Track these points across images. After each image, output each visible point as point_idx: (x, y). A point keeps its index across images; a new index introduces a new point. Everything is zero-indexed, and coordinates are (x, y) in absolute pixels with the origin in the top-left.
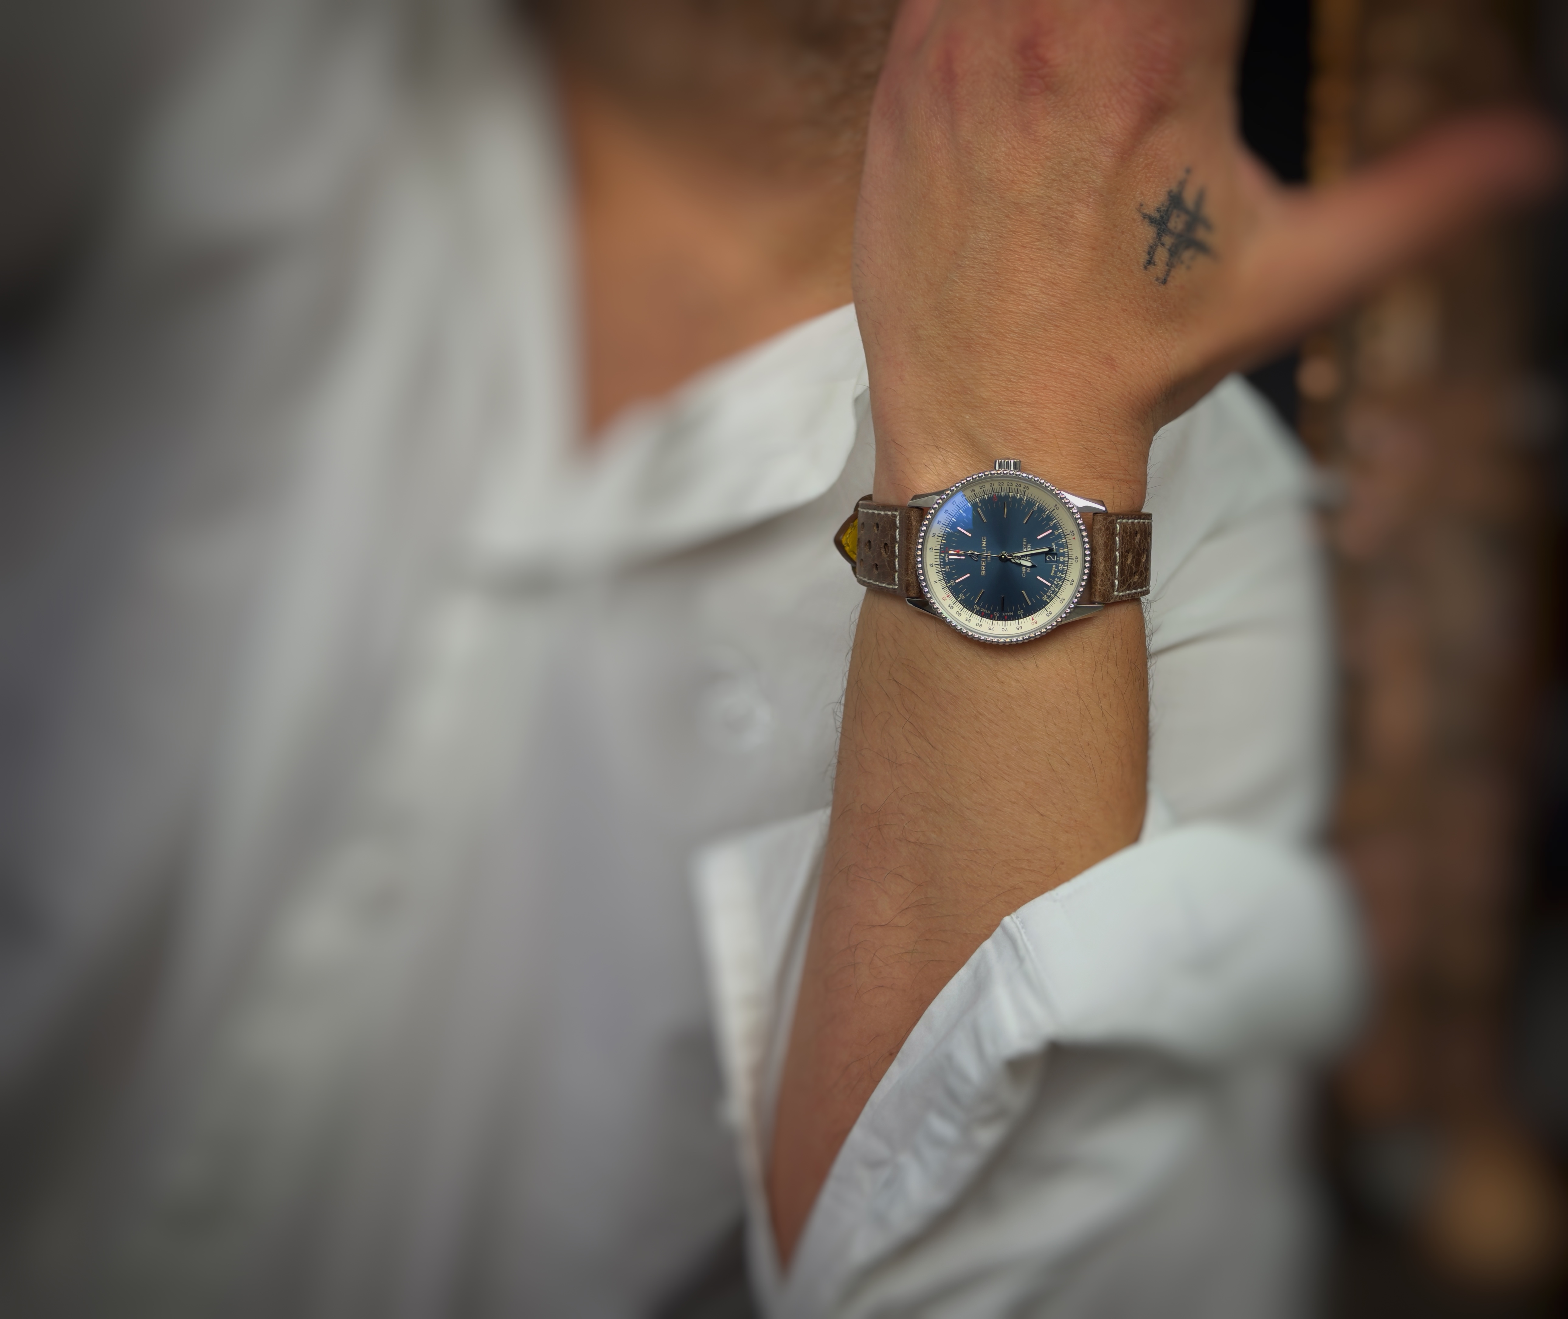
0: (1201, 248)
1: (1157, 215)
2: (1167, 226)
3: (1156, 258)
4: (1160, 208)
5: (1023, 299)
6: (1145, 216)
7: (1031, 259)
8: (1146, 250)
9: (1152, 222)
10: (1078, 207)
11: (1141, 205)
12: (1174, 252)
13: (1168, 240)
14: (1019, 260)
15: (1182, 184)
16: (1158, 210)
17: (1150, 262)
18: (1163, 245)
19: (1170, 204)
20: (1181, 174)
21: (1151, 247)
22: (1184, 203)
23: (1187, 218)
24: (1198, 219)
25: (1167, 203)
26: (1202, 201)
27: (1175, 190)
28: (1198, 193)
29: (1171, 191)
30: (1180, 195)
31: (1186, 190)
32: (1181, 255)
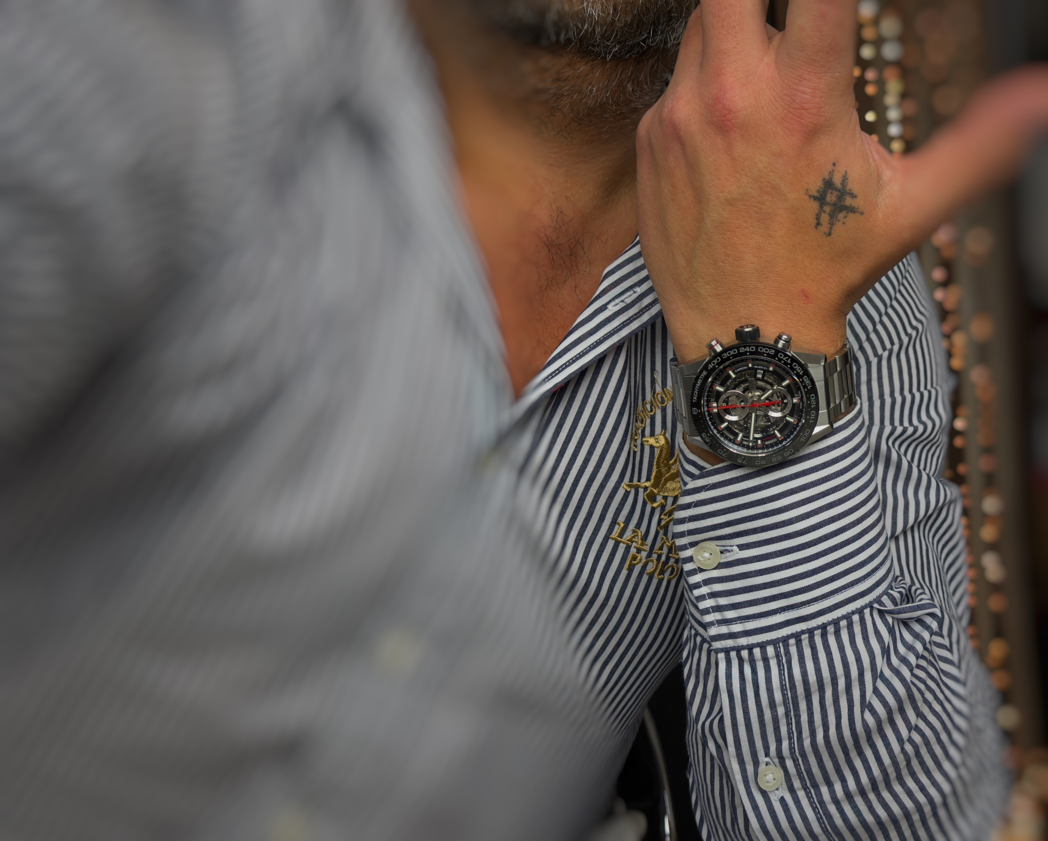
0: (851, 210)
1: (818, 195)
2: (825, 200)
3: (822, 221)
4: (819, 190)
6: (811, 197)
8: (815, 217)
9: (815, 200)
11: (807, 191)
12: (832, 216)
13: (827, 209)
15: (831, 173)
16: (818, 191)
17: (818, 224)
18: (824, 212)
19: (825, 187)
20: (830, 167)
21: (817, 215)
22: (834, 184)
23: (838, 193)
24: (845, 193)
25: (823, 186)
26: (846, 181)
27: (827, 178)
28: (843, 176)
29: (825, 179)
30: (831, 179)
31: (834, 177)
32: (837, 216)
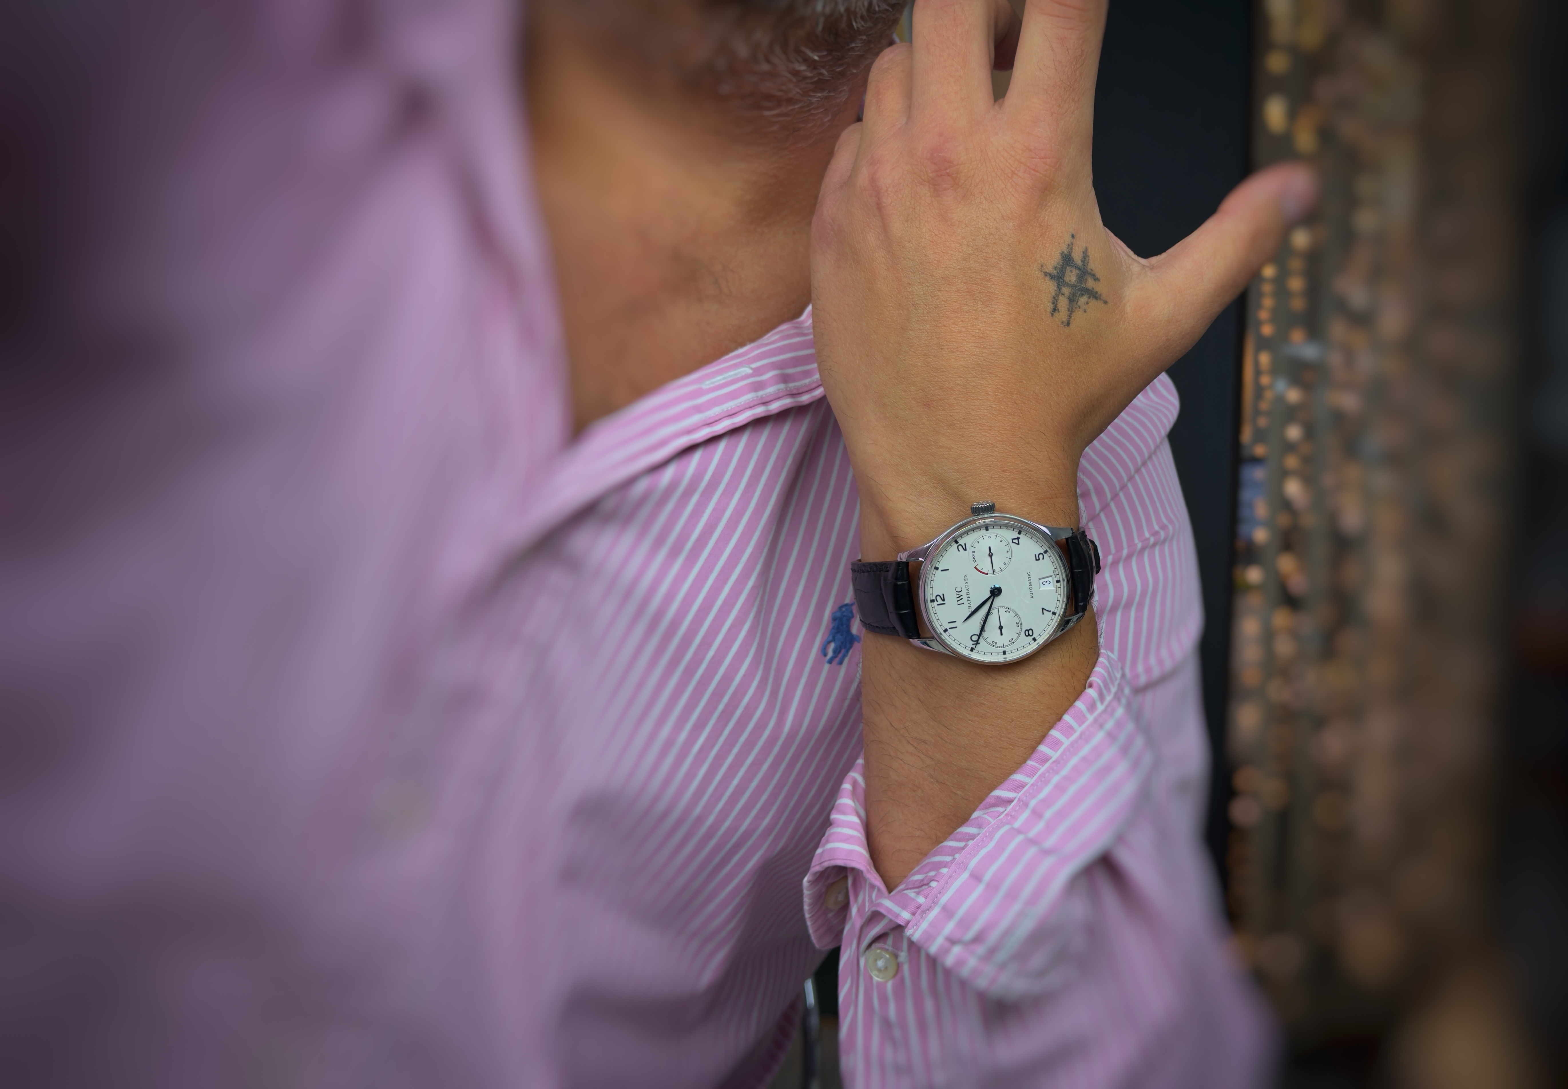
0: (1093, 295)
1: (1055, 272)
2: (1064, 280)
3: (1059, 307)
4: (1056, 266)
5: (961, 356)
6: (1046, 274)
7: (962, 321)
8: (1051, 301)
9: (1051, 279)
10: (992, 273)
11: (1042, 266)
12: (1072, 300)
13: (1066, 291)
14: (954, 324)
15: (1070, 246)
16: (1056, 268)
17: (1055, 310)
18: (1063, 294)
19: (1063, 263)
20: (1068, 239)
21: (1054, 298)
22: (1073, 261)
23: (1077, 271)
24: (1086, 272)
25: (1061, 262)
26: (1087, 259)
27: (1066, 252)
28: (1084, 253)
29: (1063, 252)
30: (1070, 255)
31: (1073, 251)
32: (1078, 302)
